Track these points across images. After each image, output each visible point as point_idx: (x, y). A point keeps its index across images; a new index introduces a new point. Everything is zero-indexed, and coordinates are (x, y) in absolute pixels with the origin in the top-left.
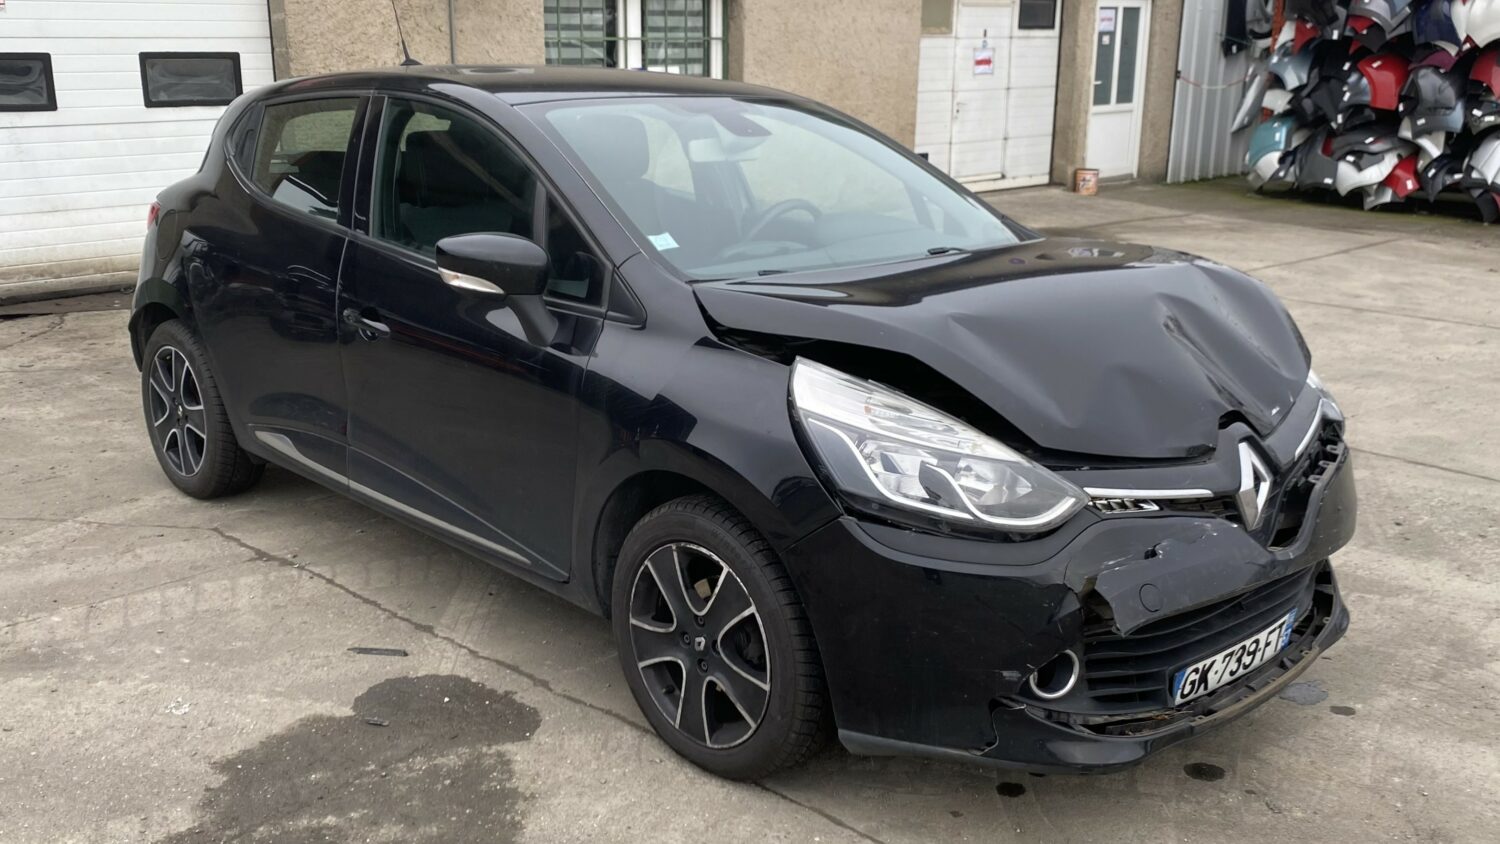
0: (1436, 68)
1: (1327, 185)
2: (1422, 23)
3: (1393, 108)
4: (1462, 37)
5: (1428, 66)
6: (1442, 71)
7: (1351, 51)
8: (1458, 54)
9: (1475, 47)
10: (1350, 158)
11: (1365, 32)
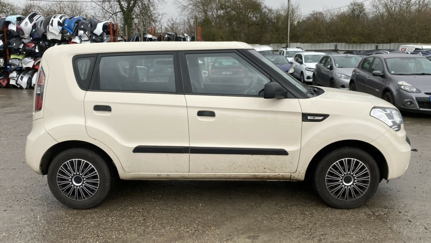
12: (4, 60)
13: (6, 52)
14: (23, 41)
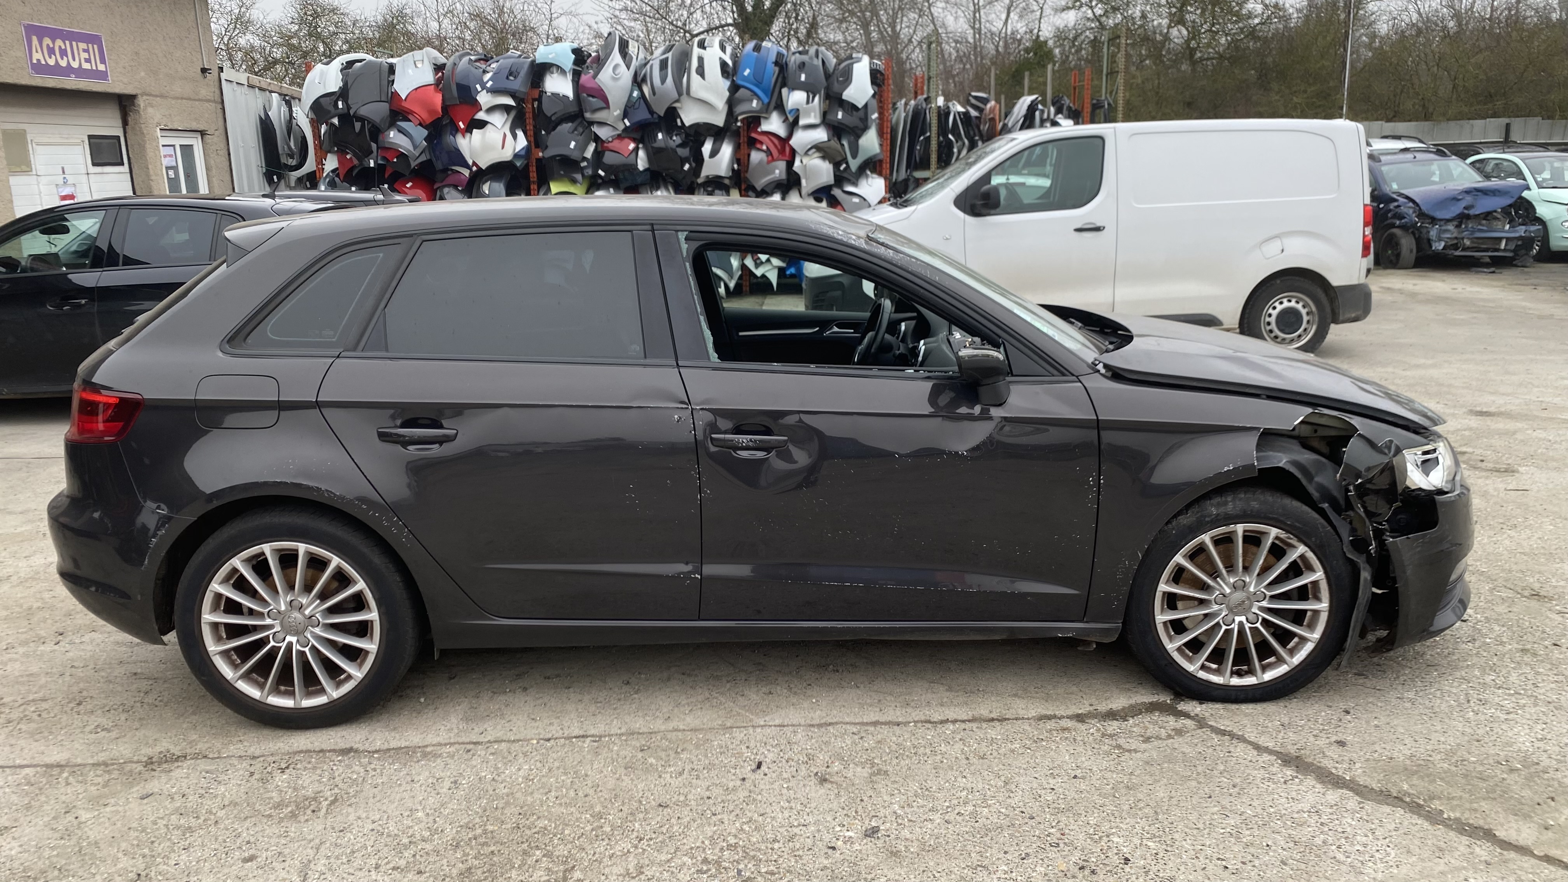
0: (456, 187)
2: (438, 153)
4: (469, 161)
5: (449, 186)
6: (460, 188)
7: (386, 176)
8: (468, 175)
9: (480, 169)
11: (395, 160)
13: (528, 172)
14: (595, 132)
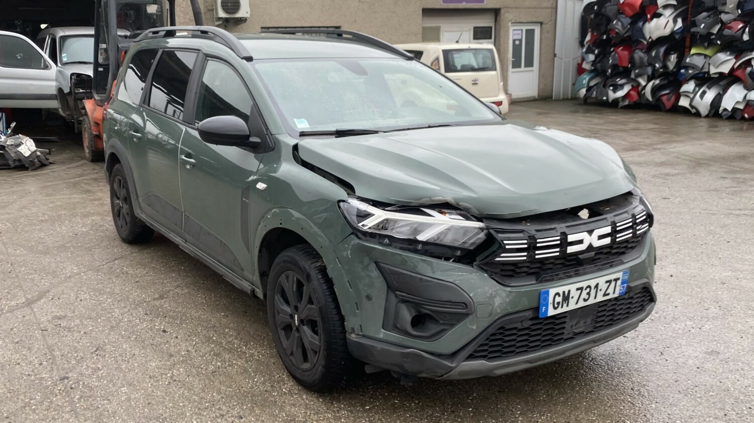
0: (641, 50)
1: (604, 100)
2: (634, 31)
3: (627, 66)
4: (648, 37)
5: (638, 48)
6: (644, 51)
7: (613, 43)
8: (647, 44)
9: (652, 40)
10: (611, 88)
11: (615, 35)
12: (677, 57)
13: (685, 41)
14: (720, 18)
